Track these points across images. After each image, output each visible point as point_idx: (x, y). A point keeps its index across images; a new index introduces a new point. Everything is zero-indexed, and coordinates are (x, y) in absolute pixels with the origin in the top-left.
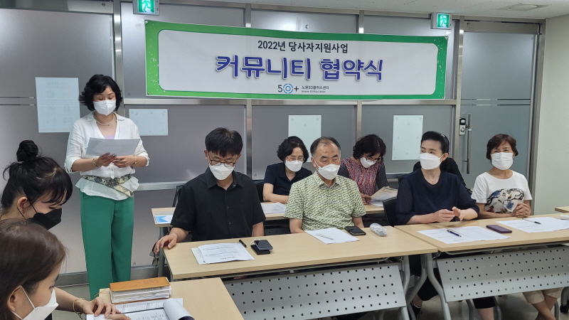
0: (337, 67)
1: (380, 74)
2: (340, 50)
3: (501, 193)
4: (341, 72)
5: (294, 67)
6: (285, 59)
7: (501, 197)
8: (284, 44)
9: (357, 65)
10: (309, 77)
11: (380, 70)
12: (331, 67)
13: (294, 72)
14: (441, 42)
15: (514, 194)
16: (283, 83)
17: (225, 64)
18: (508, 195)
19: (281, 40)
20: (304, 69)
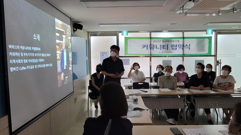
0: (176, 46)
1: (190, 48)
2: (177, 42)
3: (222, 84)
4: (177, 47)
5: (163, 47)
6: (161, 45)
7: (222, 85)
8: (160, 41)
9: (182, 46)
10: (168, 49)
11: (190, 46)
12: (174, 46)
13: (163, 48)
14: (210, 38)
15: (226, 84)
16: (160, 51)
17: (144, 47)
18: (224, 84)
19: (160, 40)
20: (166, 47)
